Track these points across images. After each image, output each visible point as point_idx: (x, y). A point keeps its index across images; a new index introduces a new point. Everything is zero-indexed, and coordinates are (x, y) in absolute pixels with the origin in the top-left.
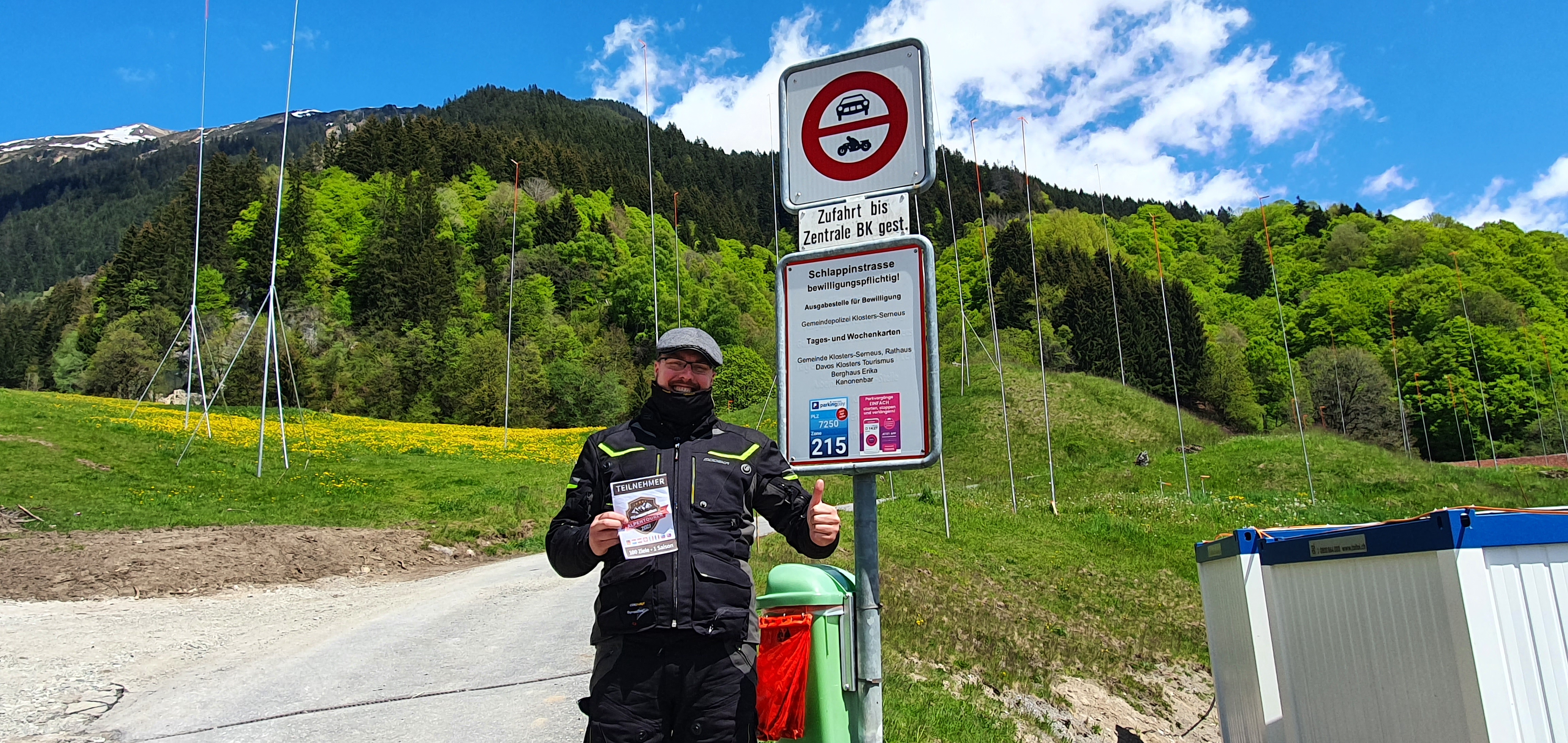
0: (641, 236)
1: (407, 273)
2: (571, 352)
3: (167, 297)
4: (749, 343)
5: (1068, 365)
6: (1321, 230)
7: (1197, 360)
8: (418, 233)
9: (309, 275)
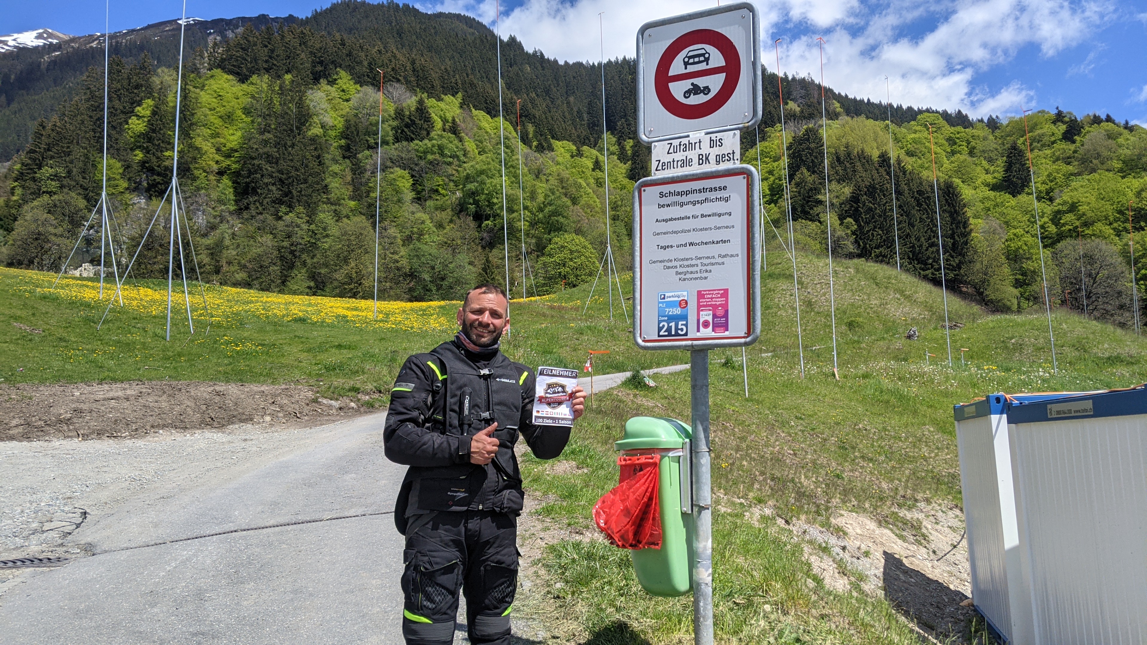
0: (486, 137)
1: (283, 165)
2: (427, 236)
3: (73, 183)
4: (578, 232)
5: (851, 253)
6: (1076, 137)
7: (962, 249)
8: (292, 130)
9: (197, 165)
